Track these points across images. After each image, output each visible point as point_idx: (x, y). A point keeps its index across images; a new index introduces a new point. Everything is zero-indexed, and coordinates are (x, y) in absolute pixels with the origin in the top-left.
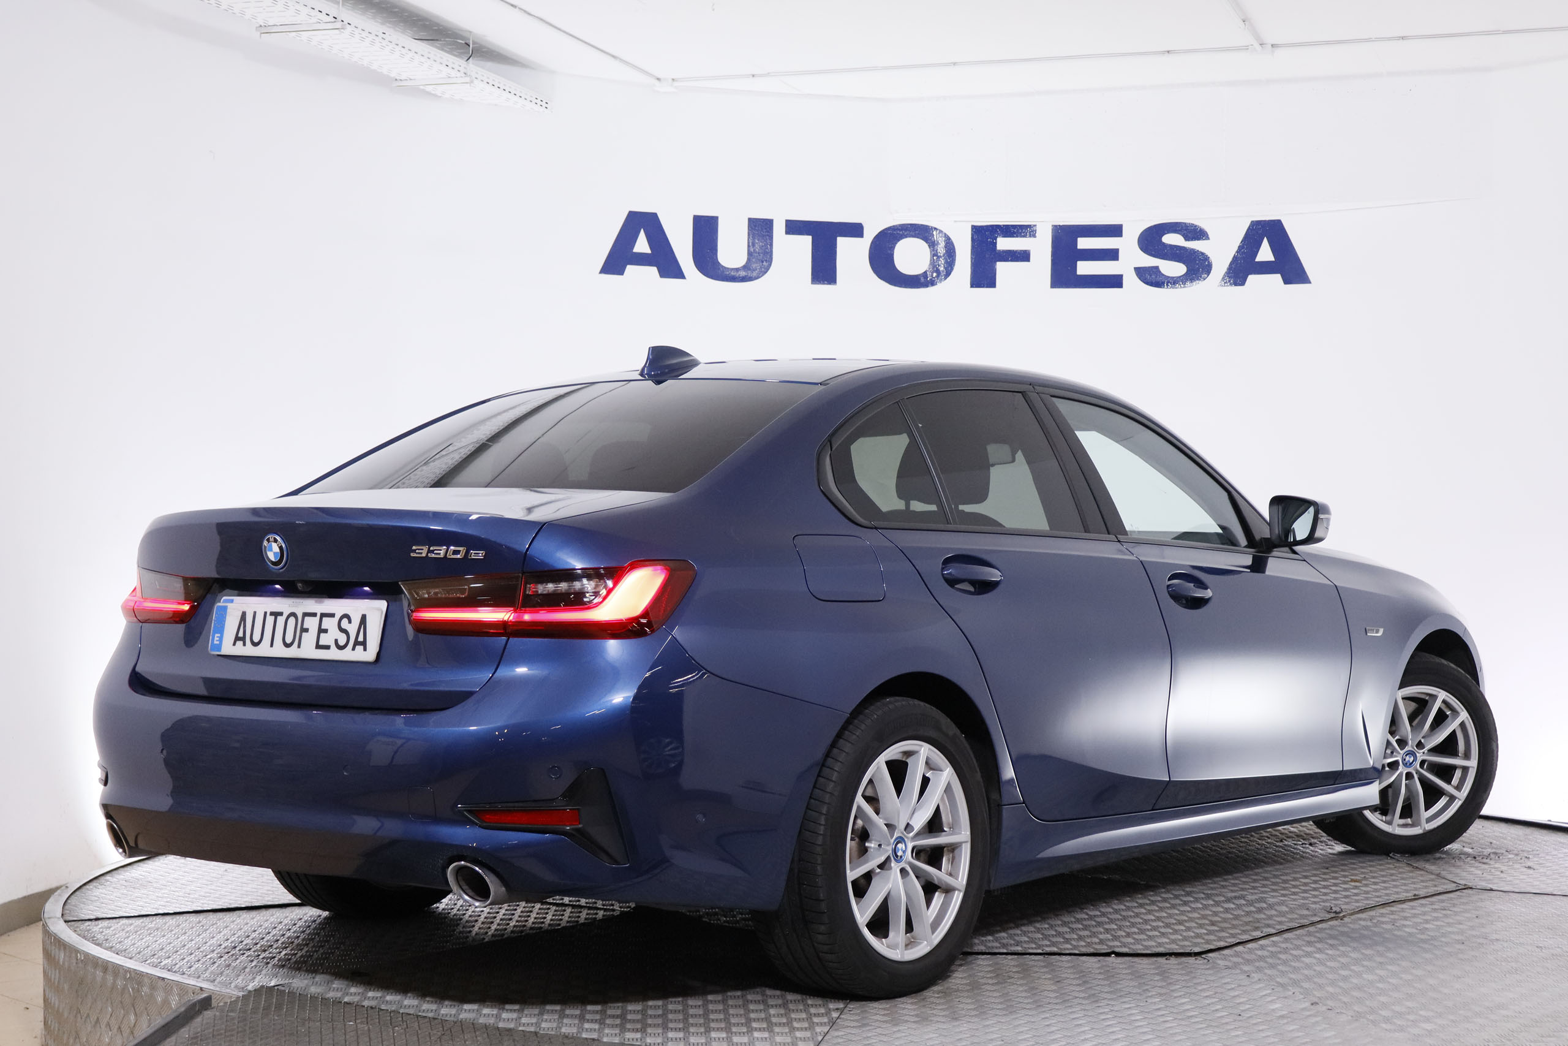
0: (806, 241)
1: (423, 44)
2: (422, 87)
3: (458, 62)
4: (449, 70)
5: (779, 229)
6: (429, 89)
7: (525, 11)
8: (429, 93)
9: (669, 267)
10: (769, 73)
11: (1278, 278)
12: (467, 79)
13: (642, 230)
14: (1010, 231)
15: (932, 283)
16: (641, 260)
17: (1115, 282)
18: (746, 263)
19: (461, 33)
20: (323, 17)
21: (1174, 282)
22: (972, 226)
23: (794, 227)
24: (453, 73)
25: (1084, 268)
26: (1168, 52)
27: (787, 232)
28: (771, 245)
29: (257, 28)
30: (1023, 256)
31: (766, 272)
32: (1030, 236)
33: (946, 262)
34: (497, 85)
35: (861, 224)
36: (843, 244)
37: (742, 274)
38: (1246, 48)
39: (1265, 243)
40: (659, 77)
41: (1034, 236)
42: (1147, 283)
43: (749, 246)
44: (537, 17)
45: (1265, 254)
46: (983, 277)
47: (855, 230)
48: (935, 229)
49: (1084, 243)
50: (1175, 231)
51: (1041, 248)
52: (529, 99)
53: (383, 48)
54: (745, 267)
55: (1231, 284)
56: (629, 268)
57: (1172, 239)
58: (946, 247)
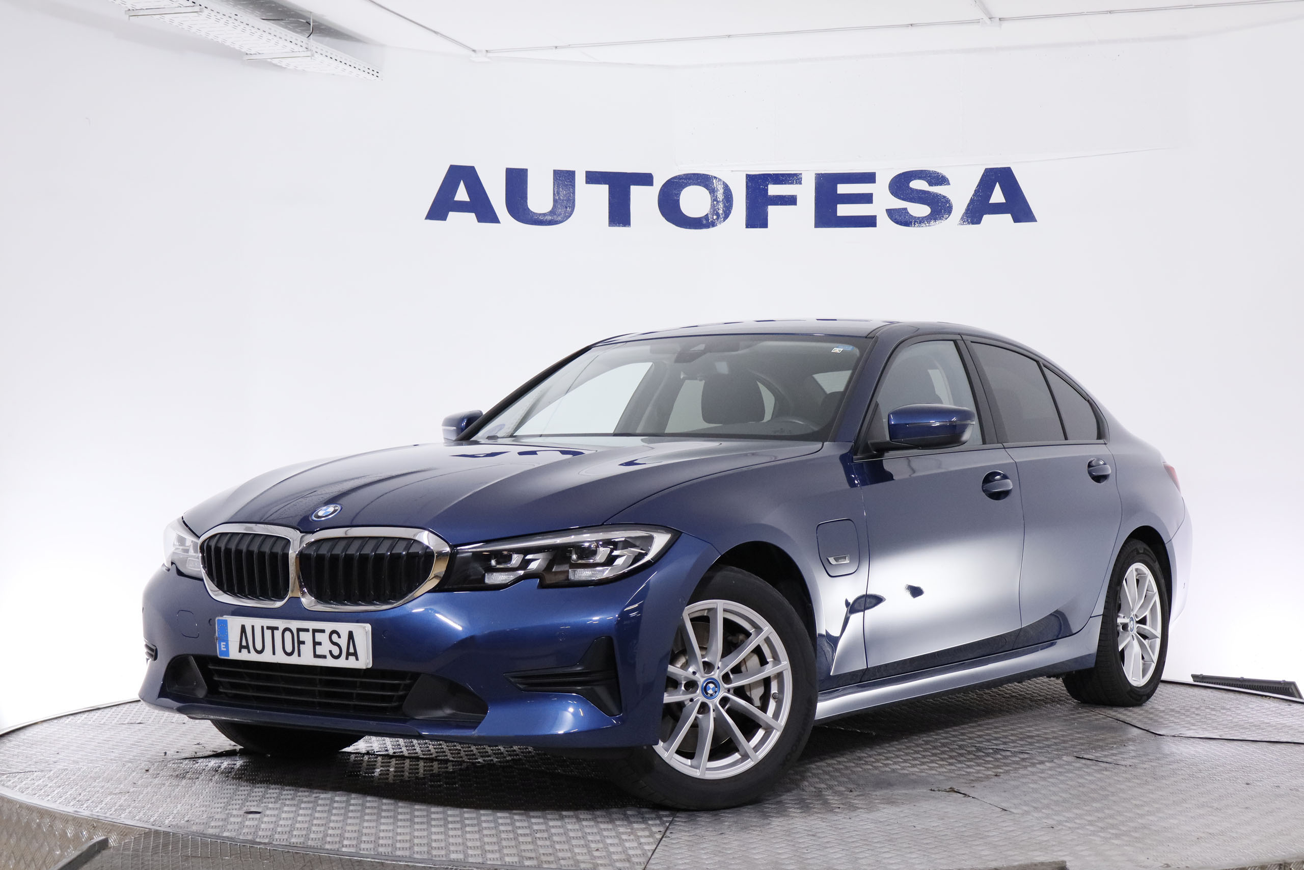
0: (603, 190)
1: (270, 23)
2: (269, 60)
3: (300, 38)
4: (292, 46)
5: (580, 179)
6: (275, 61)
8: (277, 66)
9: (486, 214)
10: (570, 45)
11: (1008, 217)
12: (309, 53)
13: (462, 182)
14: (780, 179)
15: (713, 224)
16: (462, 207)
17: (869, 222)
18: (552, 209)
19: (303, 14)
21: (920, 221)
22: (747, 175)
23: (593, 178)
24: (296, 48)
25: (844, 210)
26: (911, 25)
27: (587, 182)
28: (574, 193)
29: (126, 11)
30: (791, 200)
31: (570, 216)
32: (796, 183)
33: (725, 206)
34: (334, 58)
35: (651, 174)
36: (636, 191)
37: (549, 218)
38: (977, 22)
39: (998, 187)
40: (475, 49)
41: (800, 183)
42: (897, 223)
43: (554, 194)
45: (997, 196)
46: (757, 219)
47: (646, 179)
48: (715, 178)
49: (842, 189)
50: (920, 178)
51: (806, 193)
52: (362, 69)
53: (235, 27)
54: (552, 212)
55: (969, 223)
56: (451, 214)
57: (918, 185)
58: (724, 193)
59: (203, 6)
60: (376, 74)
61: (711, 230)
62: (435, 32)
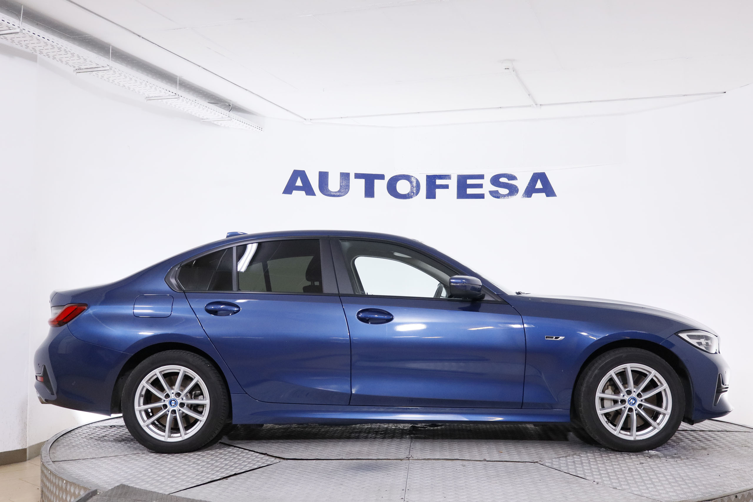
0: (362, 181)
1: (213, 105)
2: (212, 122)
3: (226, 112)
4: (222, 115)
5: (352, 176)
6: (215, 122)
7: (251, 92)
8: (216, 124)
9: (310, 191)
10: (347, 117)
11: (544, 194)
12: (229, 119)
13: (299, 177)
14: (441, 177)
15: (411, 197)
16: (299, 188)
17: (481, 196)
18: (340, 190)
19: (227, 101)
20: (170, 93)
21: (504, 196)
22: (427, 175)
23: (358, 176)
24: (224, 116)
25: (470, 191)
26: (500, 107)
27: (355, 178)
28: (349, 183)
29: (145, 98)
30: (446, 187)
31: (347, 193)
32: (449, 179)
33: (417, 189)
34: (241, 121)
35: (384, 175)
36: (377, 182)
37: (338, 194)
38: (530, 106)
39: (539, 181)
40: (305, 118)
41: (450, 179)
42: (494, 197)
43: (340, 183)
44: (256, 94)
45: (539, 185)
46: (431, 195)
47: (382, 177)
48: (412, 176)
49: (469, 182)
50: (504, 177)
51: (453, 183)
52: (255, 127)
53: (195, 106)
54: (339, 191)
55: (526, 197)
56: (294, 191)
57: (503, 180)
58: (416, 183)
59: (180, 96)
60: (261, 129)
61: (411, 199)
62: (287, 110)
